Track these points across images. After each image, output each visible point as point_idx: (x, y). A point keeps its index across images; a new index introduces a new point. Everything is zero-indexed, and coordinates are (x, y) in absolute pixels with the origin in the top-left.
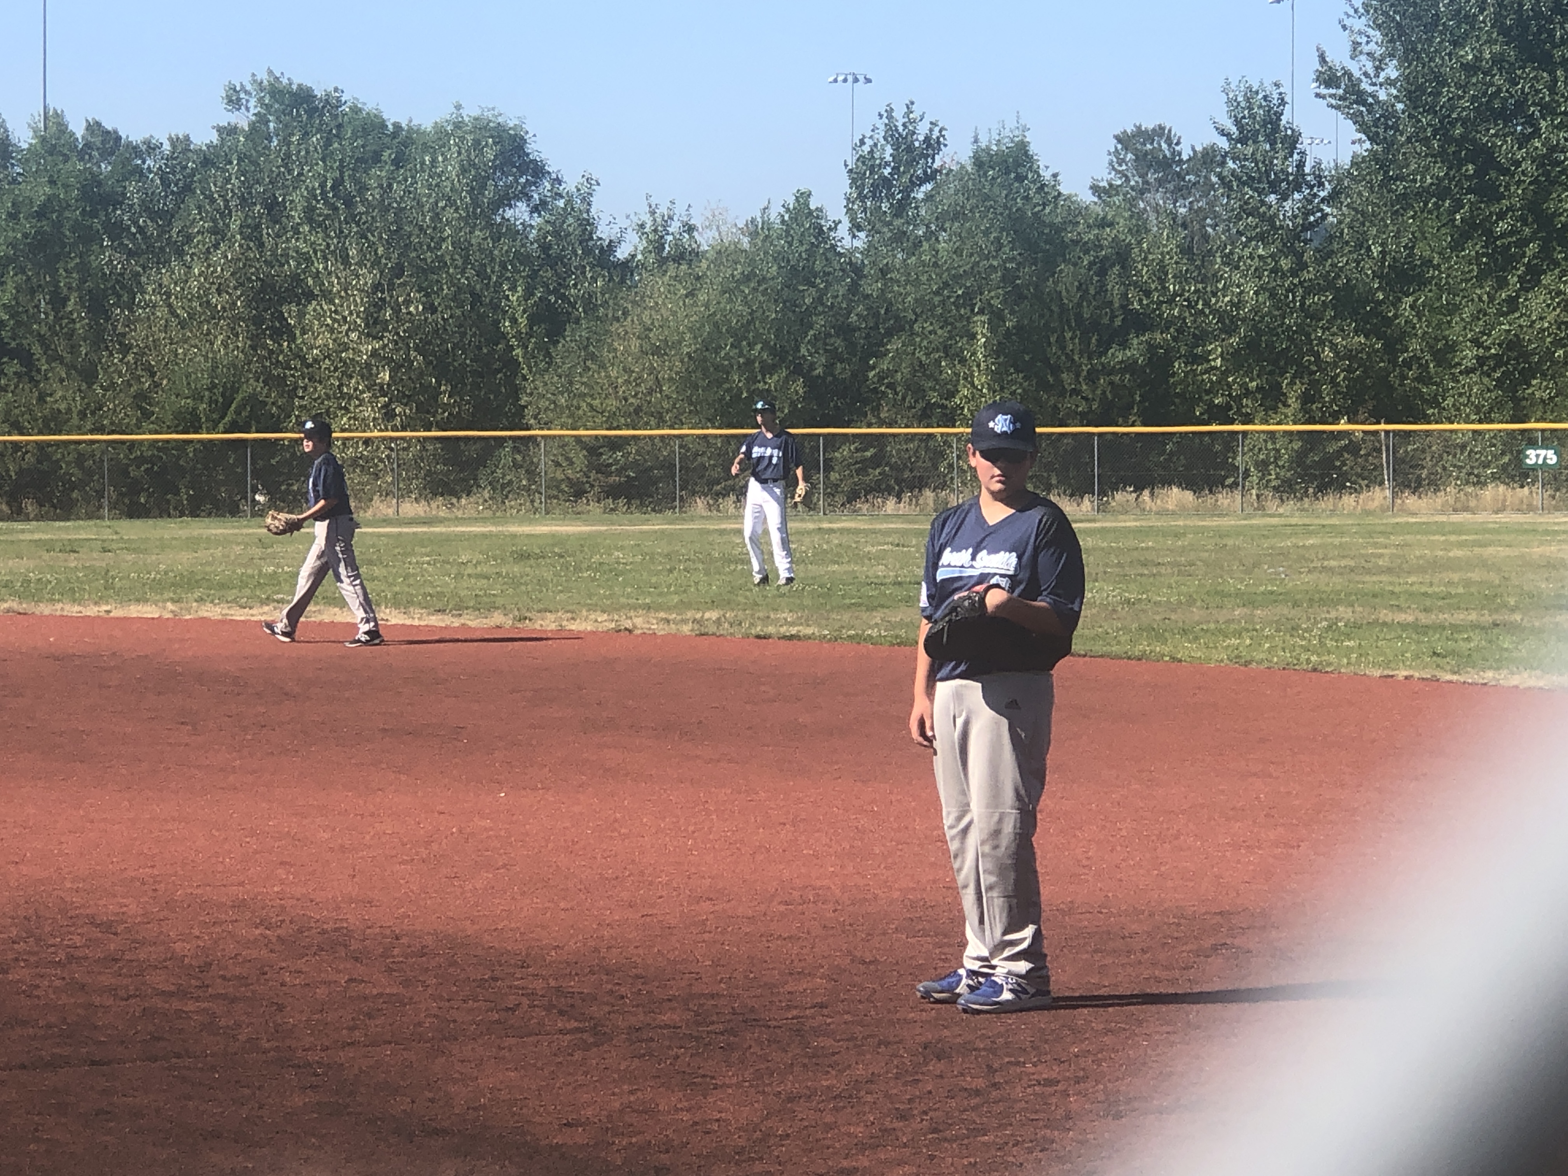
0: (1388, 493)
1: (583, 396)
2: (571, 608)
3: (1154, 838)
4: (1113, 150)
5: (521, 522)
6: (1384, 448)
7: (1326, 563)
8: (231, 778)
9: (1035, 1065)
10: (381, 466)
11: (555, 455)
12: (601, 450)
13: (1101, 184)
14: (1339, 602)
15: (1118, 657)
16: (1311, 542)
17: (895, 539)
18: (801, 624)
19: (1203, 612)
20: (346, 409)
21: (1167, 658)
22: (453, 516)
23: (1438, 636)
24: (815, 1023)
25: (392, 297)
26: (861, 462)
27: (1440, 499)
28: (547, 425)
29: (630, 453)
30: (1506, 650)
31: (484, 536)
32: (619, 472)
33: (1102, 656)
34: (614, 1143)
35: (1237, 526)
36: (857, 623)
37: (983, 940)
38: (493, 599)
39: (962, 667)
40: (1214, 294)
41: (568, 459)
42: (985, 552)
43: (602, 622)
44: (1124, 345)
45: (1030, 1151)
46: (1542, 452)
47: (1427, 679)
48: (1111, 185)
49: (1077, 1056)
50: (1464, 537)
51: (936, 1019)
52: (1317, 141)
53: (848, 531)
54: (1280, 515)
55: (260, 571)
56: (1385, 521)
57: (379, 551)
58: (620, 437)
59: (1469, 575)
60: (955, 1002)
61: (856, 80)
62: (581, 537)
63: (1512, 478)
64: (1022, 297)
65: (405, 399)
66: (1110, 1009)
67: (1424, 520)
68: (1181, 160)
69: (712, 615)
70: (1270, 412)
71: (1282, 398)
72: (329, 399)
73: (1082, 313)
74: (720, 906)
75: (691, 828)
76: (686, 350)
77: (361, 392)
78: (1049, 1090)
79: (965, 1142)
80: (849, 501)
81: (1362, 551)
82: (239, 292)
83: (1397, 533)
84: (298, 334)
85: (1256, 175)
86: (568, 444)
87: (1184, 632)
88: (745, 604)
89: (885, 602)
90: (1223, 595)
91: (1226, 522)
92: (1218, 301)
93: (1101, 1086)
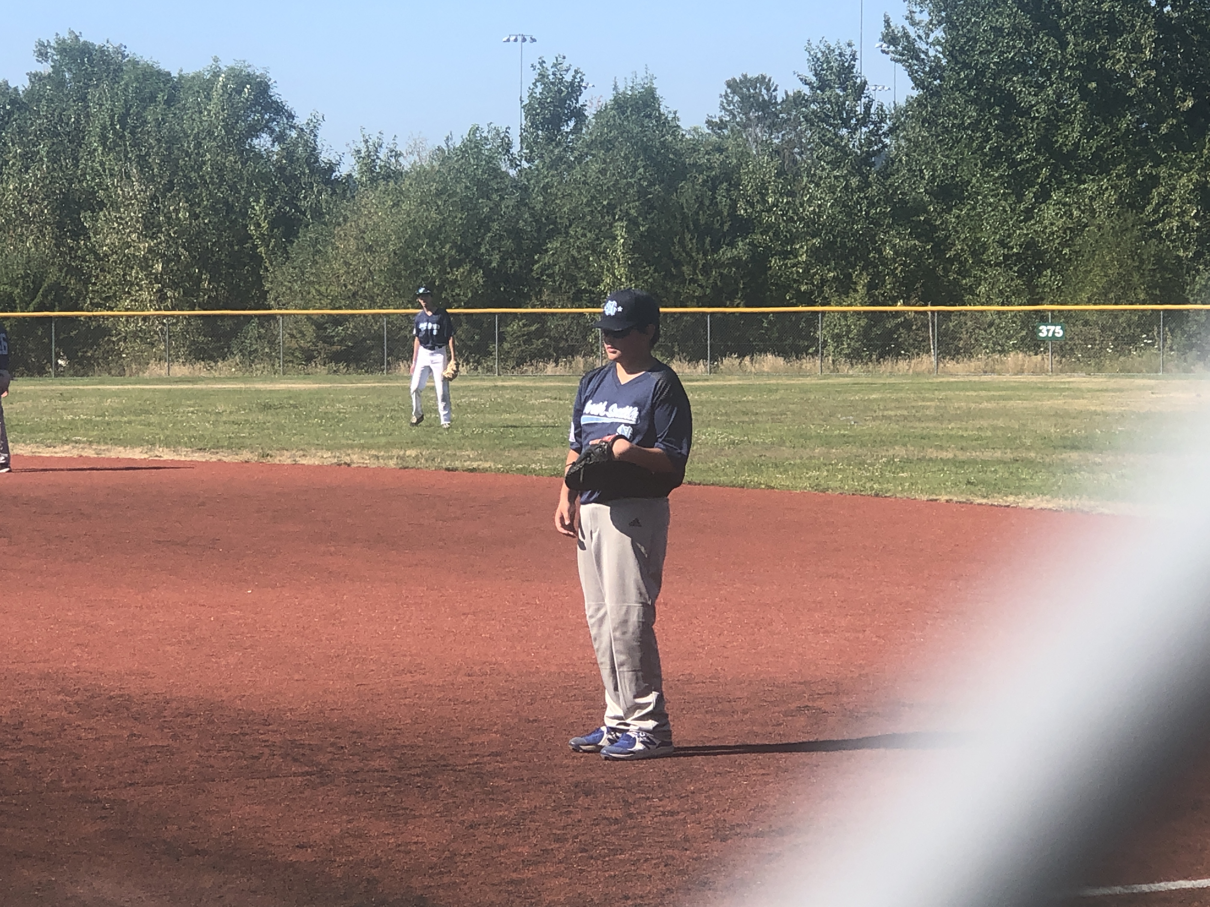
0: (933, 359)
1: (312, 283)
2: (303, 447)
3: (753, 625)
4: (724, 93)
5: (264, 381)
6: (930, 324)
7: (886, 413)
8: (39, 579)
9: (660, 800)
10: (156, 337)
11: (291, 329)
12: (327, 325)
13: (714, 120)
14: (896, 443)
15: (724, 485)
16: (874, 396)
17: (554, 394)
18: (481, 460)
19: (792, 451)
20: (129, 293)
21: (763, 486)
22: (211, 376)
23: (971, 469)
24: (489, 768)
25: (165, 206)
26: (528, 334)
27: (974, 364)
28: (285, 306)
29: (348, 328)
30: (1024, 479)
31: (235, 391)
32: (341, 342)
33: (713, 484)
34: (335, 861)
35: (817, 384)
36: (524, 459)
37: (619, 704)
38: (241, 440)
40: (802, 205)
41: (301, 332)
42: (615, 405)
43: (327, 458)
44: (732, 245)
45: (656, 866)
46: (1052, 328)
47: (964, 502)
48: (721, 121)
49: (693, 793)
50: (992, 393)
51: (585, 764)
52: (880, 88)
53: (517, 388)
54: (851, 376)
55: (62, 419)
56: (930, 381)
57: (154, 403)
58: (341, 315)
59: (995, 422)
60: (599, 751)
61: (524, 40)
62: (310, 392)
63: (1029, 348)
64: (652, 208)
65: (175, 286)
66: (719, 756)
67: (962, 379)
68: (776, 103)
69: (412, 452)
70: (843, 297)
71: (853, 286)
72: (116, 285)
73: (698, 219)
74: (418, 677)
75: (396, 617)
76: (391, 248)
77: (141, 280)
78: (670, 819)
79: (607, 859)
80: (518, 365)
81: (914, 404)
82: (46, 203)
83: (940, 390)
84: (92, 235)
85: (832, 115)
86: (301, 321)
87: (776, 466)
88: (438, 444)
89: (544, 442)
90: (807, 437)
91: (807, 381)
92: (804, 210)
93: (711, 816)
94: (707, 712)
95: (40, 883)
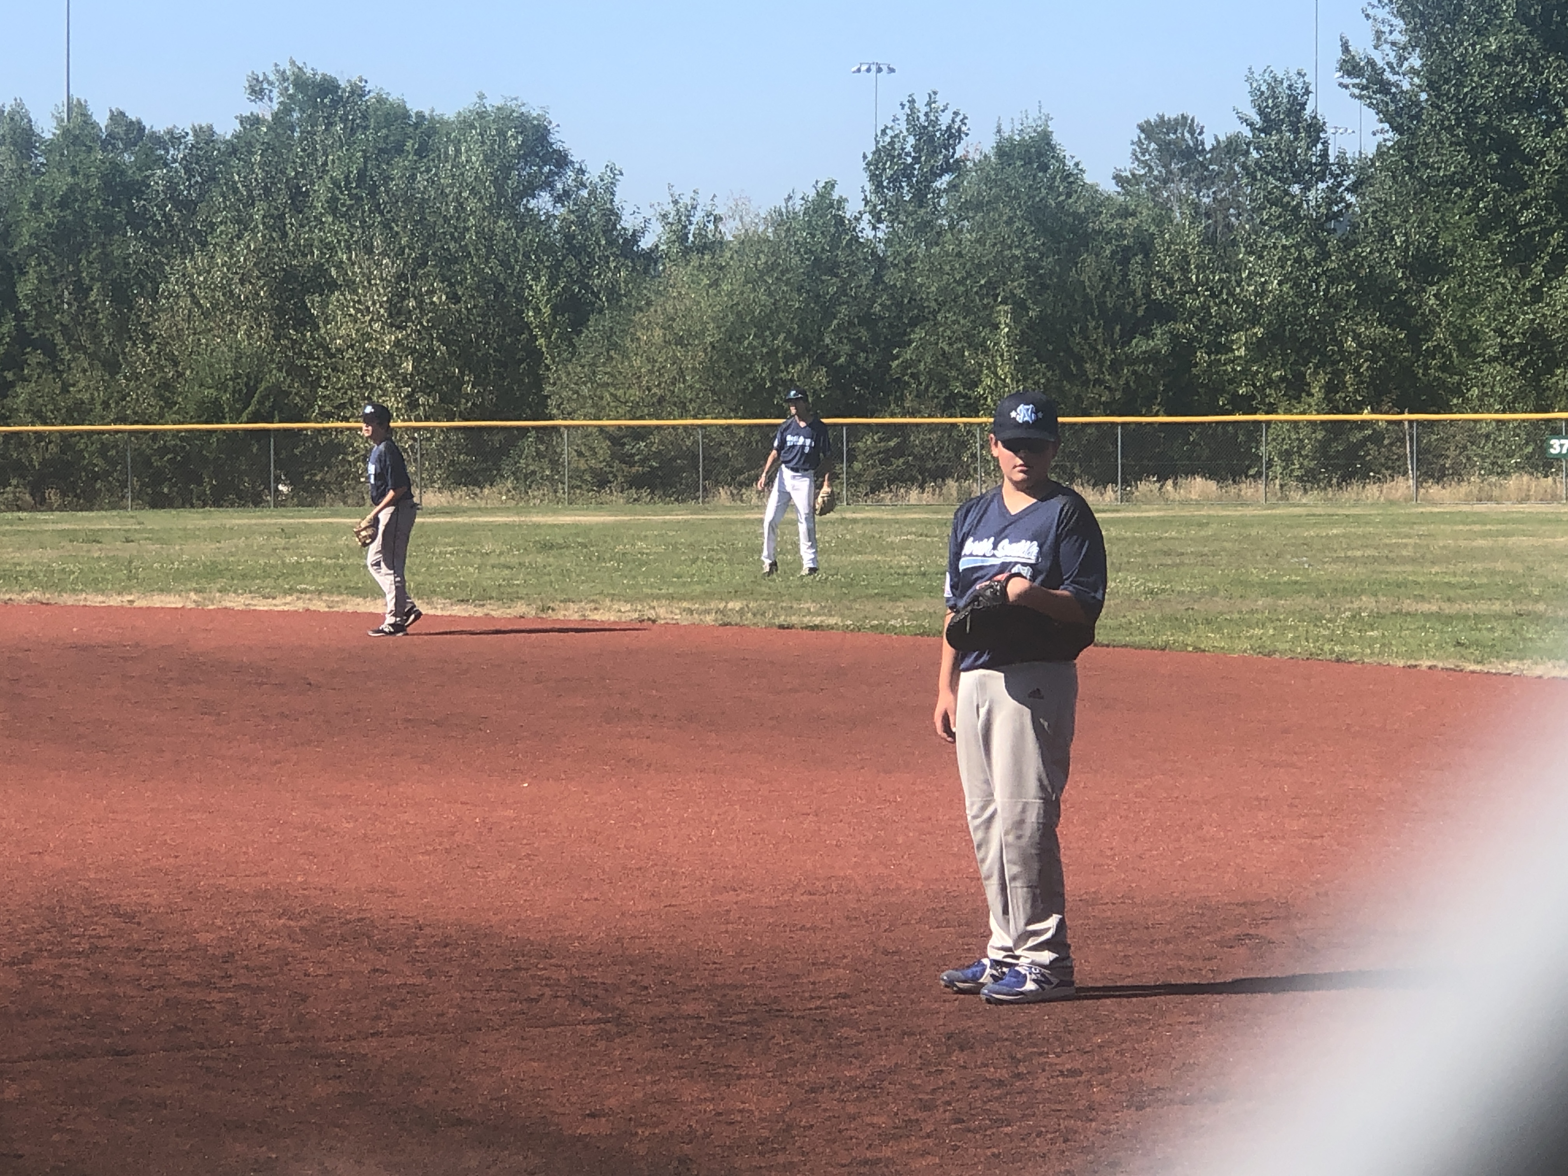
0: (1411, 482)
1: (606, 385)
2: (595, 598)
3: (1177, 828)
4: (1136, 139)
5: (545, 512)
6: (1408, 437)
7: (1349, 553)
8: (254, 769)
9: (1058, 1056)
11: (578, 445)
12: (625, 440)
13: (1124, 174)
14: (1363, 592)
15: (1141, 647)
16: (1335, 531)
17: (920, 528)
18: (824, 614)
19: (1226, 602)
21: (1190, 649)
22: (475, 506)
23: (1461, 626)
24: (838, 1014)
25: (415, 287)
26: (886, 451)
27: (1464, 488)
28: (570, 415)
29: (653, 443)
30: (1531, 639)
31: (507, 526)
32: (643, 462)
33: (1125, 646)
34: (636, 1133)
35: (1260, 516)
36: (880, 613)
37: (1008, 932)
38: (515, 589)
39: (985, 658)
40: (1239, 284)
41: (591, 449)
42: (1006, 541)
43: (625, 611)
44: (1148, 335)
45: (1053, 1142)
47: (1451, 670)
48: (1133, 175)
49: (1100, 1047)
50: (1488, 527)
51: (960, 1010)
52: (1341, 131)
53: (872, 521)
54: (1305, 505)
55: (283, 563)
56: (1407, 511)
58: (644, 427)
59: (1493, 564)
60: (979, 992)
61: (879, 70)
62: (605, 526)
63: (1536, 468)
64: (1044, 287)
65: (428, 389)
66: (1134, 1000)
67: (1448, 509)
68: (1204, 150)
69: (735, 605)
70: (1294, 402)
71: (1306, 388)
72: (352, 389)
73: (1105, 302)
74: (743, 896)
75: (714, 818)
76: (709, 339)
77: (385, 382)
78: (1072, 1080)
79: (988, 1133)
80: (873, 491)
81: (1387, 541)
82: (262, 282)
83: (1420, 523)
84: (321, 324)
85: (1280, 165)
86: (591, 434)
87: (1208, 622)
88: (769, 594)
89: (908, 592)
90: (1245, 584)
91: (1249, 511)
92: (1242, 290)
93: (1124, 1077)
94: (1117, 941)
95: (256, 1161)
